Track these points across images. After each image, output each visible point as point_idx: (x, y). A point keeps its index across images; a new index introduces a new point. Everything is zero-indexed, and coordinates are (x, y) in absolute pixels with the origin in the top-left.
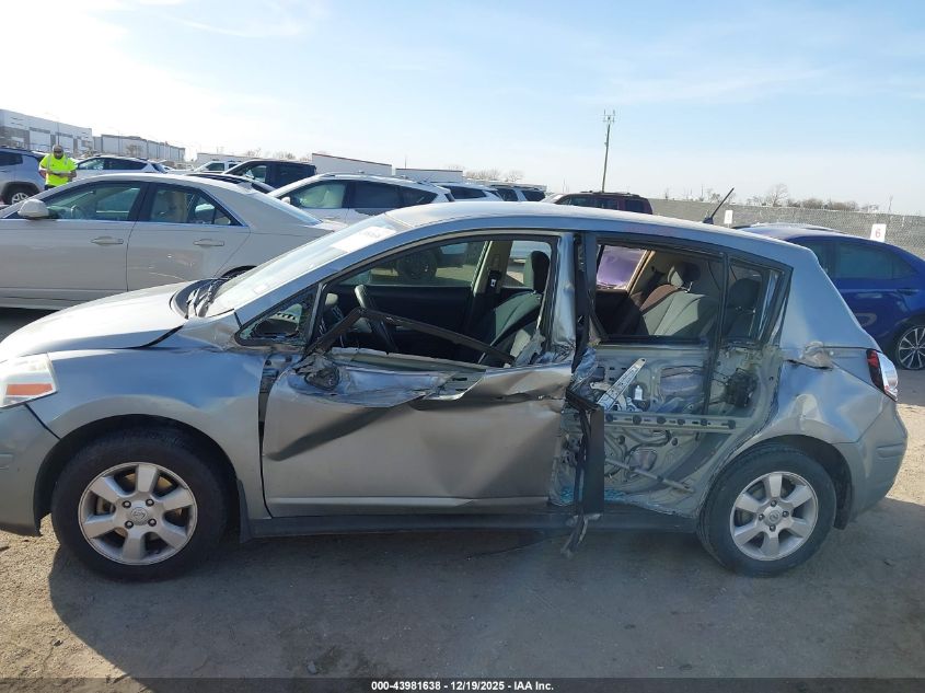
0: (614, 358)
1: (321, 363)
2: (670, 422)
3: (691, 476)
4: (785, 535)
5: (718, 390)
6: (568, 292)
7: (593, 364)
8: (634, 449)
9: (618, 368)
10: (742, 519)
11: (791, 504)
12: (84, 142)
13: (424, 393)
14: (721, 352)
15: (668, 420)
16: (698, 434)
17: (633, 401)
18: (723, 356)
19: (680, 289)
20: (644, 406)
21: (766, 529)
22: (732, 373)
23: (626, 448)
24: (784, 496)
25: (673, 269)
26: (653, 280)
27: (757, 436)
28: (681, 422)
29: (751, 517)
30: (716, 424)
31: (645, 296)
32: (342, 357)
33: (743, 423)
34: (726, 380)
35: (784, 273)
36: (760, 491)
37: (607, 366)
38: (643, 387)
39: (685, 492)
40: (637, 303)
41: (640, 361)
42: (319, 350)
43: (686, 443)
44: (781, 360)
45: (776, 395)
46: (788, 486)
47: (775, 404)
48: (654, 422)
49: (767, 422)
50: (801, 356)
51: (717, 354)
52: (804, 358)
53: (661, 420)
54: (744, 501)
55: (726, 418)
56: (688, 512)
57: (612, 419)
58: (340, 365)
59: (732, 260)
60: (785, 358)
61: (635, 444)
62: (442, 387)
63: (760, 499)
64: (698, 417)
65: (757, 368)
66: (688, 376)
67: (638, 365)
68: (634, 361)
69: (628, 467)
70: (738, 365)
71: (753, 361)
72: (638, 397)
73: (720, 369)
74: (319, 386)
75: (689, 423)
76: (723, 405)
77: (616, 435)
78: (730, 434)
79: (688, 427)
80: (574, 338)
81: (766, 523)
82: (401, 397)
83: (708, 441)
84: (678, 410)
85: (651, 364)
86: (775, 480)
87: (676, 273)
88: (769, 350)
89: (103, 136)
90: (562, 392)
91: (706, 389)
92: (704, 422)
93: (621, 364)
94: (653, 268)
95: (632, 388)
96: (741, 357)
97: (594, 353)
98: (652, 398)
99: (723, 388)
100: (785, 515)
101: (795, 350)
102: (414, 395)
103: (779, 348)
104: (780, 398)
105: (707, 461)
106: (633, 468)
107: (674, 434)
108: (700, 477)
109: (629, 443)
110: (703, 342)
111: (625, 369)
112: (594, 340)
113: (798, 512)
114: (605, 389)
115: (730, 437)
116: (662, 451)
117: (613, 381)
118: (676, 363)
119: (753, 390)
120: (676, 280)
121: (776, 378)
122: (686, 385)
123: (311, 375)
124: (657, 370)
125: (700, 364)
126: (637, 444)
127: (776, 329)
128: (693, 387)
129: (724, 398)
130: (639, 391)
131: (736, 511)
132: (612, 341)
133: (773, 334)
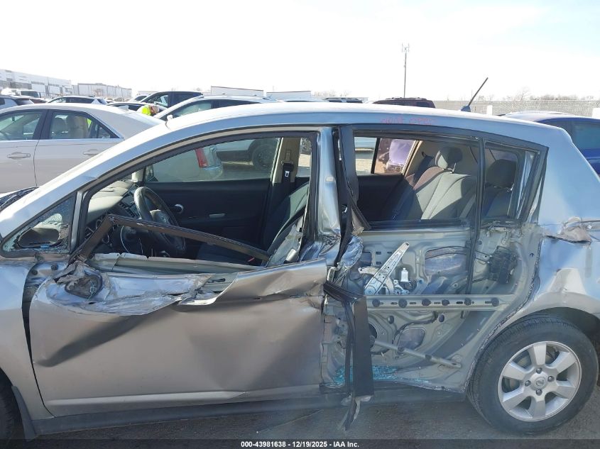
0: (379, 243)
1: (82, 270)
2: (435, 304)
3: (457, 352)
4: (551, 397)
5: (480, 268)
6: (329, 184)
7: (357, 252)
8: (403, 328)
9: (384, 252)
10: (509, 386)
11: (555, 370)
12: (66, 89)
13: (179, 299)
14: (482, 231)
15: (433, 302)
16: (463, 312)
17: (400, 283)
18: (484, 235)
19: (446, 170)
20: (411, 287)
21: (533, 394)
22: (493, 251)
23: (396, 326)
24: (549, 362)
25: (438, 154)
26: (423, 163)
27: (521, 311)
28: (446, 303)
29: (518, 384)
30: (479, 302)
31: (417, 177)
32: (105, 263)
33: (505, 300)
34: (487, 258)
35: (540, 153)
36: (526, 360)
37: (373, 250)
38: (409, 269)
39: (453, 368)
40: (411, 183)
41: (404, 245)
42: (81, 258)
43: (452, 319)
44: (541, 237)
45: (536, 272)
46: (552, 355)
47: (536, 281)
48: (419, 304)
49: (530, 297)
50: (559, 232)
51: (478, 235)
52: (562, 234)
53: (426, 302)
54: (511, 370)
55: (489, 297)
56: (456, 386)
57: (379, 303)
58: (103, 271)
59: (487, 144)
60: (544, 234)
61: (404, 322)
62: (199, 291)
63: (525, 367)
64: (462, 297)
65: (517, 245)
66: (451, 257)
67: (402, 250)
68: (399, 244)
69: (396, 348)
70: (499, 244)
71: (513, 240)
72: (405, 279)
73: (482, 248)
74: (80, 294)
75: (453, 303)
76: (486, 282)
77: (386, 316)
78: (494, 311)
79: (452, 307)
80: (339, 228)
81: (533, 388)
82: (157, 303)
83: (472, 319)
84: (442, 290)
85: (415, 247)
86: (539, 350)
87: (442, 157)
88: (528, 228)
89: (79, 84)
90: (319, 288)
91: (469, 267)
92: (468, 302)
93: (386, 248)
94: (423, 153)
95: (399, 270)
96: (502, 236)
97: (358, 241)
98: (418, 278)
99: (486, 265)
100: (551, 380)
101: (553, 225)
102: (170, 300)
103: (537, 225)
104: (542, 274)
105: (473, 337)
106: (401, 350)
107: (441, 312)
108: (467, 354)
109: (399, 322)
110: (464, 224)
111: (391, 253)
112: (358, 228)
113: (562, 377)
114: (373, 273)
115: (494, 314)
116: (429, 329)
117: (379, 265)
118: (439, 245)
119: (514, 267)
120: (442, 163)
121: (536, 254)
122: (449, 265)
123: (72, 284)
124: (421, 251)
125: (463, 244)
126: (406, 323)
127: (534, 207)
128: (456, 266)
129: (487, 275)
130: (404, 273)
131: (504, 379)
132: (375, 228)
133: (532, 212)
